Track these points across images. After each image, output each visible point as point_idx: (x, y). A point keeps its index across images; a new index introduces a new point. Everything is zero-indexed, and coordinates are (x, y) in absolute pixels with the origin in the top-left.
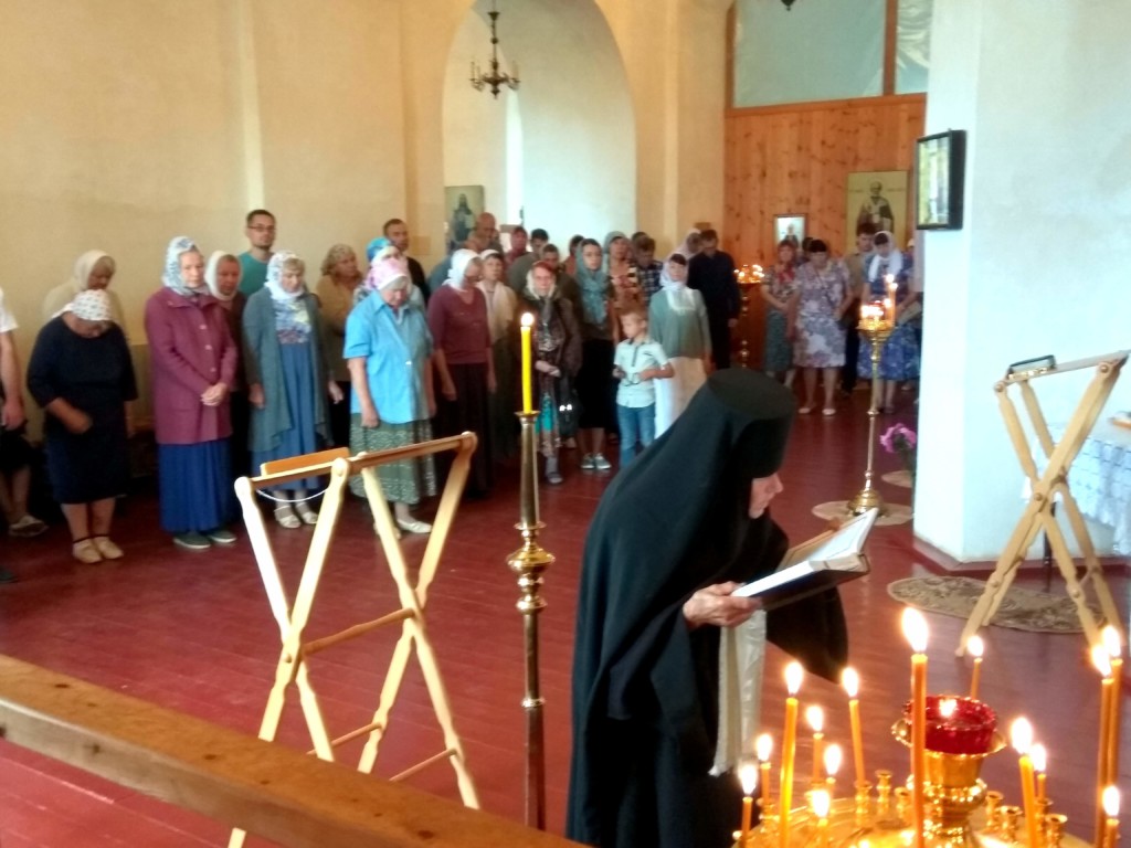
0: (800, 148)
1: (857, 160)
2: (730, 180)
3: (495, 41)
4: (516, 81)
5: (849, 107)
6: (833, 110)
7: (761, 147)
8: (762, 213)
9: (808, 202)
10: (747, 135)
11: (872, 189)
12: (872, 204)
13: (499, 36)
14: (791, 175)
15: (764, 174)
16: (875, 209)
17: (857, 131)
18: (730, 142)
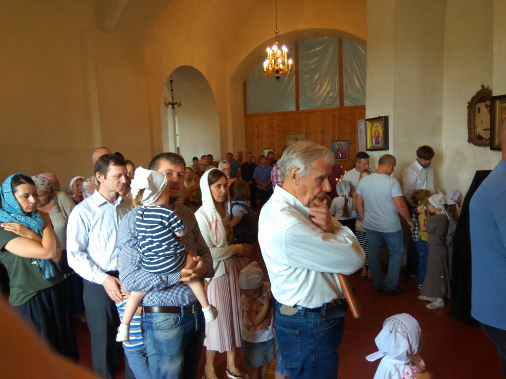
0: (270, 127)
1: (289, 131)
2: (247, 137)
3: (172, 90)
4: (180, 104)
5: (286, 114)
6: (280, 115)
7: (257, 127)
8: (259, 148)
9: (274, 144)
10: (252, 123)
13: (173, 88)
14: (268, 136)
15: (259, 136)
17: (288, 122)
18: (246, 125)
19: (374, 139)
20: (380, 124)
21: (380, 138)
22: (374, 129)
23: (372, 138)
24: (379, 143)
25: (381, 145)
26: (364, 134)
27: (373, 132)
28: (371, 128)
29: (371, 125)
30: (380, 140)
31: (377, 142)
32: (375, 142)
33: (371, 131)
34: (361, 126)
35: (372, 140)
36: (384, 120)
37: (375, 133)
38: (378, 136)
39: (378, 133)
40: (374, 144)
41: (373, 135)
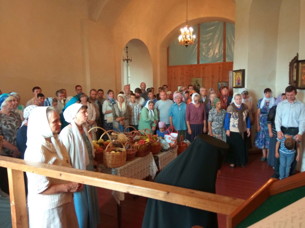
0: (182, 74)
1: (193, 76)
2: (168, 79)
3: (127, 52)
4: (131, 60)
5: (191, 66)
6: (188, 66)
7: (174, 73)
8: (175, 85)
9: (184, 83)
10: (172, 71)
11: (196, 81)
12: (196, 83)
14: (180, 78)
15: (175, 78)
16: (197, 85)
17: (193, 70)
18: (168, 72)
19: (237, 81)
20: (240, 73)
22: (237, 76)
23: (236, 81)
25: (241, 85)
26: (232, 79)
31: (239, 83)
34: (231, 74)
35: (236, 82)
36: (243, 72)
37: (238, 78)
39: (239, 78)
40: (237, 84)
41: (236, 80)
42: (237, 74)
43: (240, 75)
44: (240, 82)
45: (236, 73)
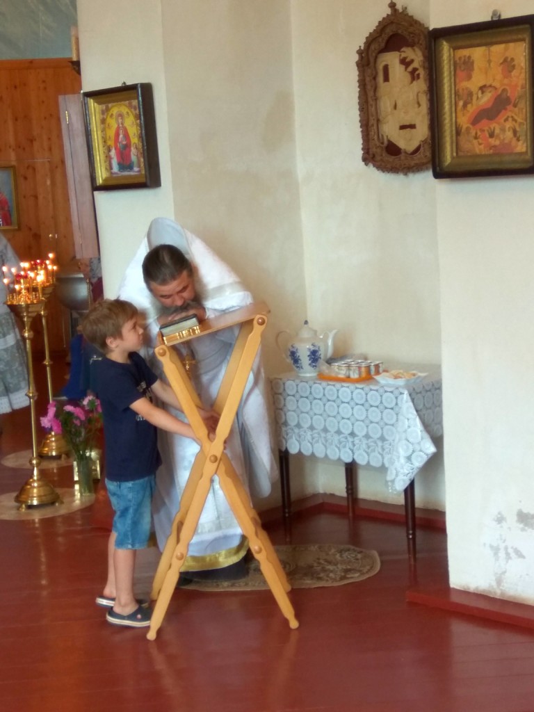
19: (113, 153)
20: (130, 106)
21: (133, 150)
22: (113, 123)
23: (109, 150)
24: (130, 167)
25: (137, 170)
26: (80, 141)
27: (111, 133)
28: (103, 121)
29: (103, 112)
30: (134, 158)
31: (125, 164)
32: (119, 164)
33: (103, 130)
34: (70, 112)
35: (108, 158)
36: (141, 96)
37: (117, 135)
38: (127, 146)
39: (127, 136)
40: (115, 168)
41: (111, 143)
42: (108, 109)
43: (126, 118)
44: (134, 155)
45: (104, 107)
